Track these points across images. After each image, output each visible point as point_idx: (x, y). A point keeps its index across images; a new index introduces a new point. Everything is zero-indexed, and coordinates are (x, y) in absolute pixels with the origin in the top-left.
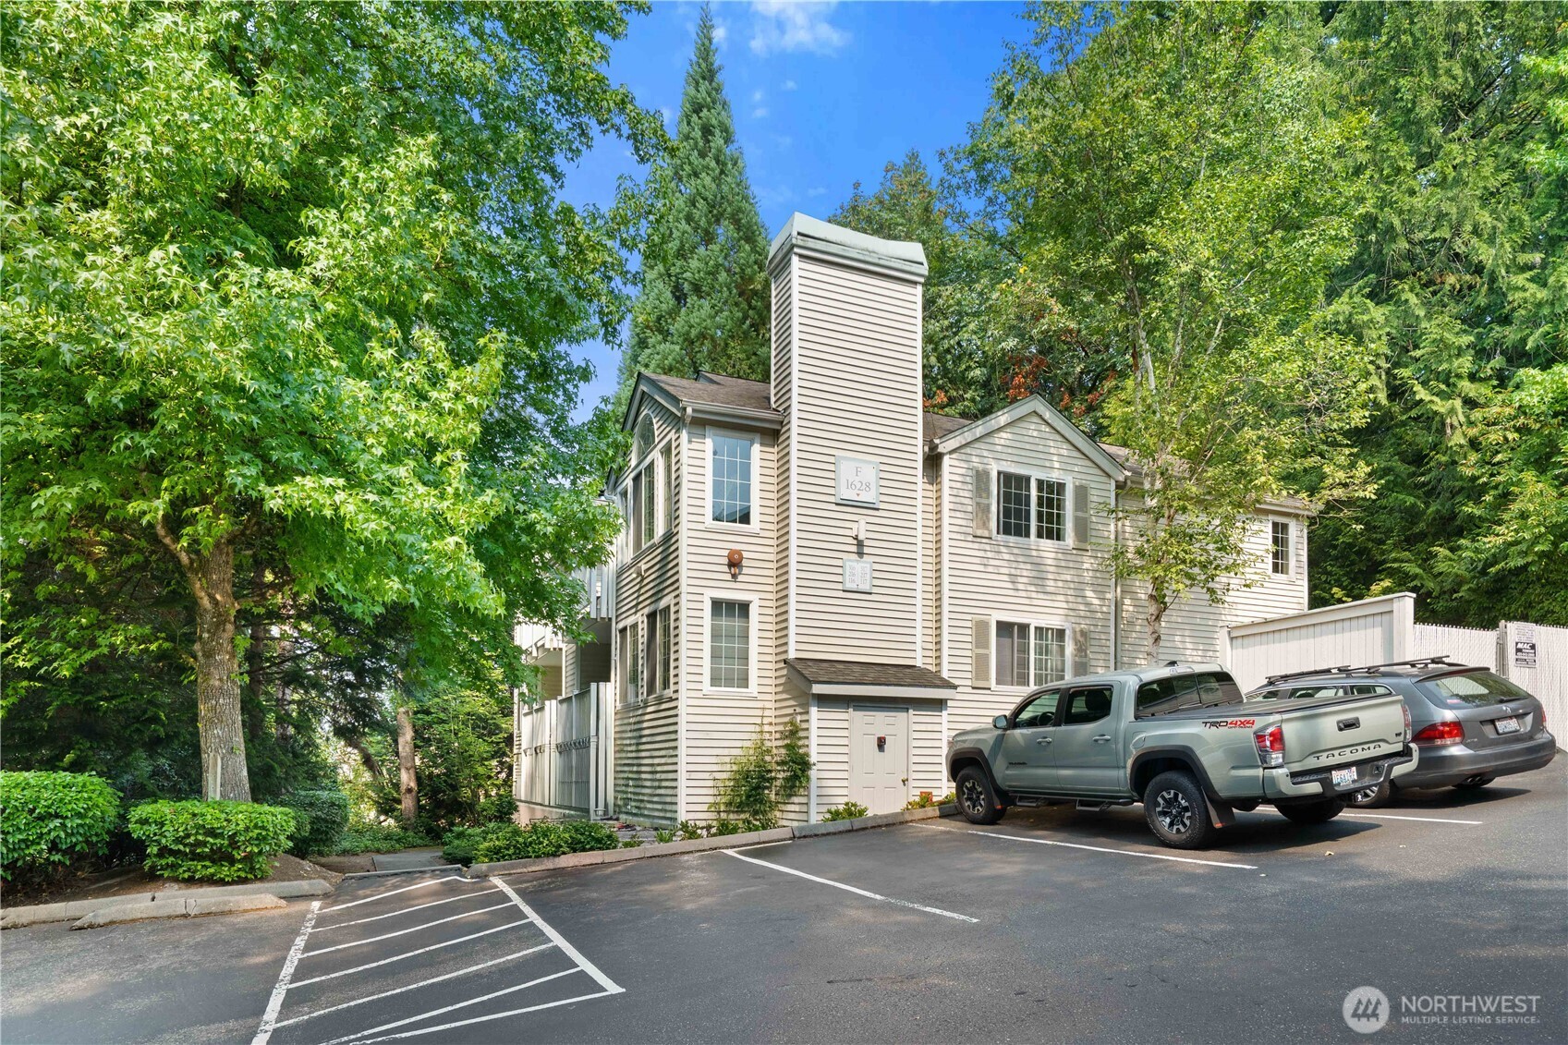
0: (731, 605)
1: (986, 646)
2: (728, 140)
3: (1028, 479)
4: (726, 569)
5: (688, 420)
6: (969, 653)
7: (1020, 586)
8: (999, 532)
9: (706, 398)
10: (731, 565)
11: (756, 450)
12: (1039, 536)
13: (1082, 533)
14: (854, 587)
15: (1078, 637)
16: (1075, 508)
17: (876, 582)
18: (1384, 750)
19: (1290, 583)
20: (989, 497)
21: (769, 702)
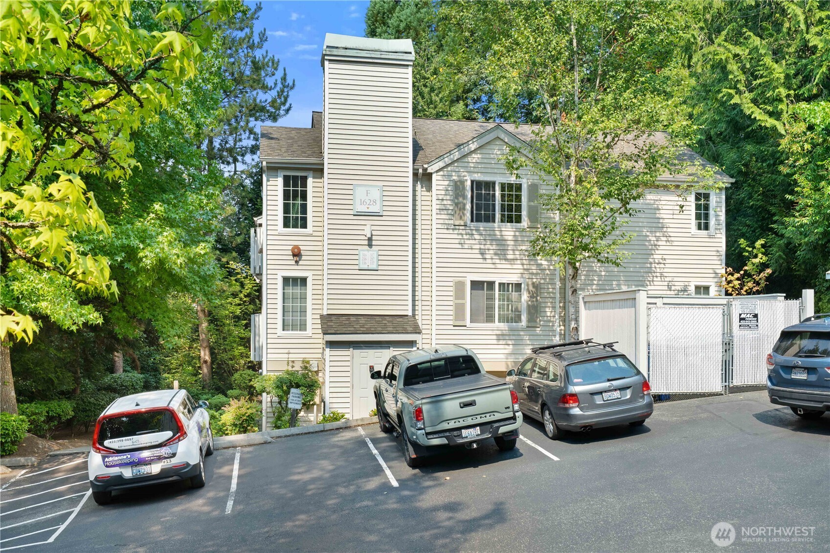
0: (295, 280)
1: (463, 298)
3: (494, 183)
4: (291, 257)
5: (265, 169)
6: (451, 303)
7: (488, 256)
8: (472, 221)
9: (283, 150)
10: (294, 255)
11: (310, 181)
12: (502, 221)
13: (534, 217)
14: (365, 267)
15: (531, 288)
16: (530, 199)
17: (381, 263)
18: (498, 416)
19: (710, 237)
20: (464, 197)
21: (320, 339)
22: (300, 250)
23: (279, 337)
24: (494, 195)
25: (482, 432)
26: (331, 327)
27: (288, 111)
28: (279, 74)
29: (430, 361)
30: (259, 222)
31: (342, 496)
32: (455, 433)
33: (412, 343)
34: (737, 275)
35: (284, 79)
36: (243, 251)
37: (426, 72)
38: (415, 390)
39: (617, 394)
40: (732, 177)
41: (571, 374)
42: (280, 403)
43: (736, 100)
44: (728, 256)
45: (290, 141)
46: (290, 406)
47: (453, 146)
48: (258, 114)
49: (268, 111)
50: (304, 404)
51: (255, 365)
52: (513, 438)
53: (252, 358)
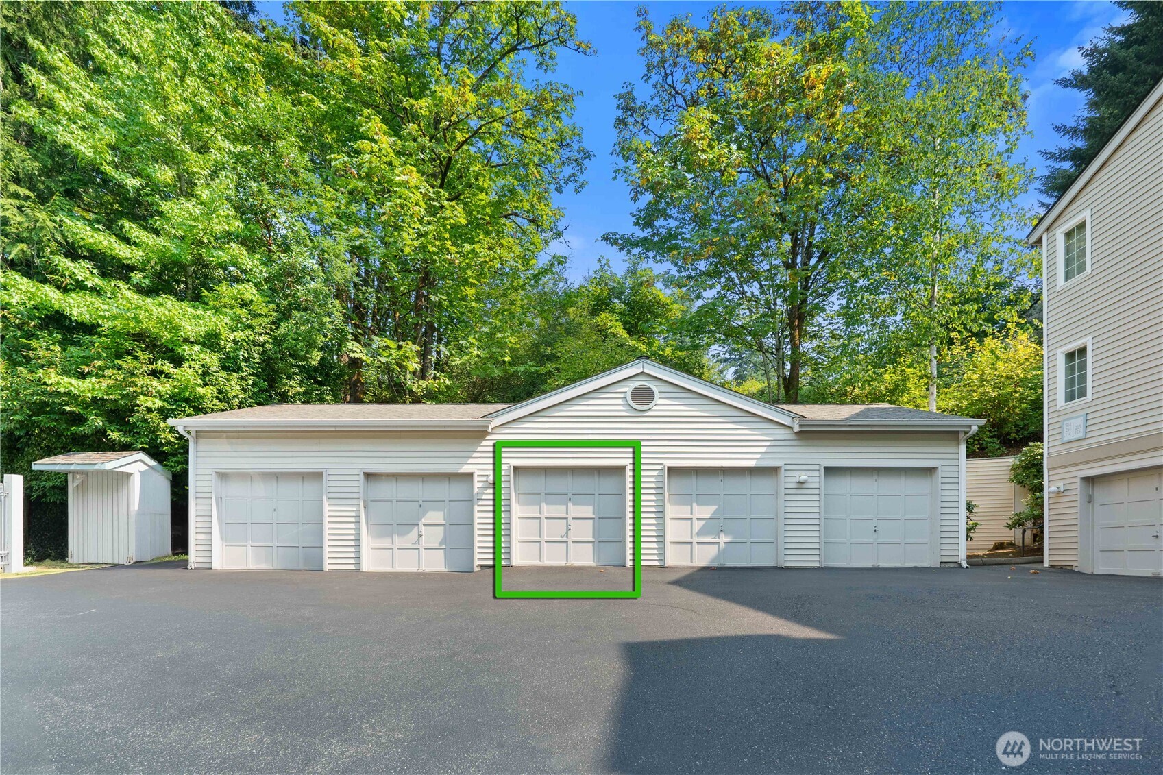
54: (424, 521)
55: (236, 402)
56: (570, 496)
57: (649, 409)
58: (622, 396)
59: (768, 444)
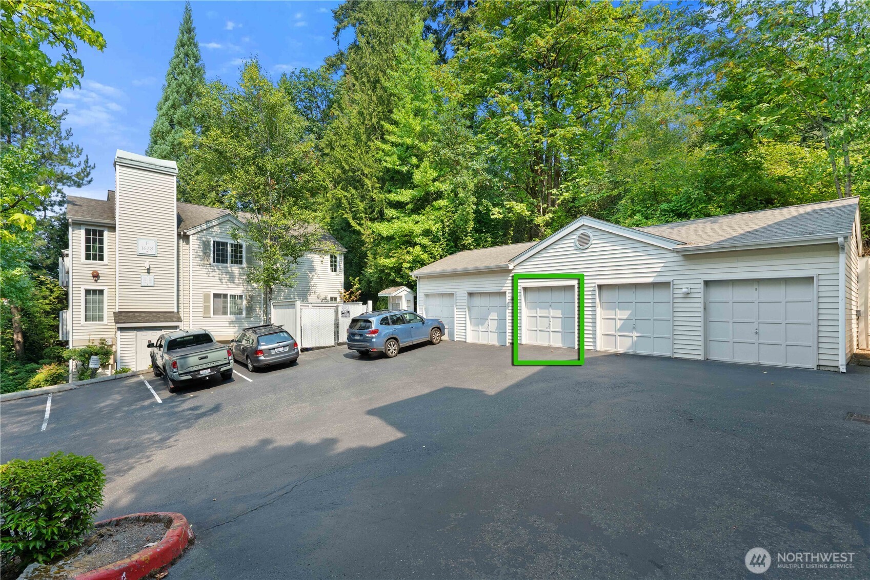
0: (95, 292)
1: (209, 302)
2: (196, 61)
3: (226, 243)
4: (92, 278)
5: (71, 224)
6: (201, 305)
7: (223, 281)
8: (214, 262)
9: (85, 213)
10: (94, 277)
11: (106, 234)
12: (232, 263)
13: (249, 261)
14: (146, 285)
15: (248, 298)
16: (247, 253)
17: (156, 283)
18: (220, 363)
19: (337, 275)
20: (210, 250)
21: (114, 326)
22: (98, 274)
23: (82, 326)
24: (227, 250)
25: (212, 371)
26: (122, 319)
27: (90, 182)
28: (82, 158)
29: (183, 337)
30: (66, 253)
31: (125, 411)
32: (196, 373)
33: (176, 327)
34: (347, 293)
35: (87, 162)
36: (53, 269)
37: (191, 172)
38: (175, 352)
39: (282, 349)
40: (346, 248)
41: (260, 341)
42: (83, 365)
43: (345, 216)
44: (345, 283)
45: (90, 208)
46: (91, 366)
47: (204, 221)
48: (65, 181)
49: (73, 180)
50: (101, 365)
51: (62, 343)
52: (230, 373)
53: (60, 339)
54: (490, 317)
55: (438, 257)
56: (550, 304)
57: (588, 248)
58: (573, 241)
59: (662, 265)
